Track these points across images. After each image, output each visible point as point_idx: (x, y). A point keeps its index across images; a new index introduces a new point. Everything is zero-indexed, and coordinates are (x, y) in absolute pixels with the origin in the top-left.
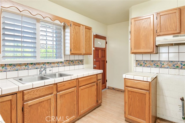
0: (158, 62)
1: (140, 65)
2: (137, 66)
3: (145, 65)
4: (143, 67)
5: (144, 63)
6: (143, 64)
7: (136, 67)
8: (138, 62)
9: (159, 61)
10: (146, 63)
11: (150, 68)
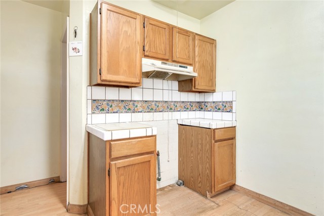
0: (131, 103)
1: (101, 110)
2: (93, 113)
3: (110, 109)
4: (107, 114)
5: (108, 105)
6: (106, 108)
7: (93, 115)
8: (96, 104)
9: (131, 101)
10: (111, 106)
11: (117, 114)
